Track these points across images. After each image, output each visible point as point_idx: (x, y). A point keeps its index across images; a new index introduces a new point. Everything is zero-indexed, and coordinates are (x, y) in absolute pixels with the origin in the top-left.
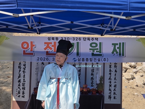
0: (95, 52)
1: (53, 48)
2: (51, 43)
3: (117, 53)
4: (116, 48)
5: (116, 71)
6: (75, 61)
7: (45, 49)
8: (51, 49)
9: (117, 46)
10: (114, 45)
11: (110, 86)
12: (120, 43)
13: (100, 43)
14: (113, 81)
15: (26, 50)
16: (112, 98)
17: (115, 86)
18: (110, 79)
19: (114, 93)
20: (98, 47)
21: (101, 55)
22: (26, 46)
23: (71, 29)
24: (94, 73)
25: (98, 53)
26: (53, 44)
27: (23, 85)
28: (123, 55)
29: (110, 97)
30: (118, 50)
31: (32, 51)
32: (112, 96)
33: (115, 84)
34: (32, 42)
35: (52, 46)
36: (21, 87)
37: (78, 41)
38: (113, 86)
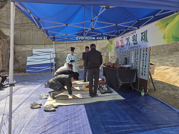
0: (135, 42)
3: (143, 40)
4: (143, 36)
5: (146, 55)
7: (121, 44)
10: (142, 34)
11: (143, 65)
12: (145, 32)
14: (145, 62)
16: (143, 75)
18: (143, 60)
19: (145, 72)
20: (135, 38)
26: (122, 41)
28: (147, 41)
29: (142, 74)
30: (144, 38)
32: (144, 73)
33: (146, 64)
34: (118, 41)
37: (129, 36)
38: (144, 66)
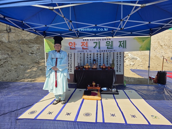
0: (109, 47)
1: (86, 45)
2: (85, 43)
3: (122, 46)
4: (121, 44)
5: (120, 57)
6: (98, 52)
7: (82, 46)
8: (85, 46)
9: (122, 43)
10: (120, 42)
11: (117, 65)
12: (123, 41)
13: (112, 42)
14: (119, 62)
15: (71, 47)
17: (120, 65)
18: (117, 61)
20: (111, 44)
21: (112, 48)
22: (71, 45)
23: (95, 34)
24: (108, 58)
25: (111, 47)
26: (86, 43)
27: (71, 65)
28: (125, 48)
30: (122, 45)
31: (74, 47)
32: (119, 70)
34: (74, 42)
35: (85, 44)
36: (70, 66)
37: (99, 41)
38: (119, 65)
